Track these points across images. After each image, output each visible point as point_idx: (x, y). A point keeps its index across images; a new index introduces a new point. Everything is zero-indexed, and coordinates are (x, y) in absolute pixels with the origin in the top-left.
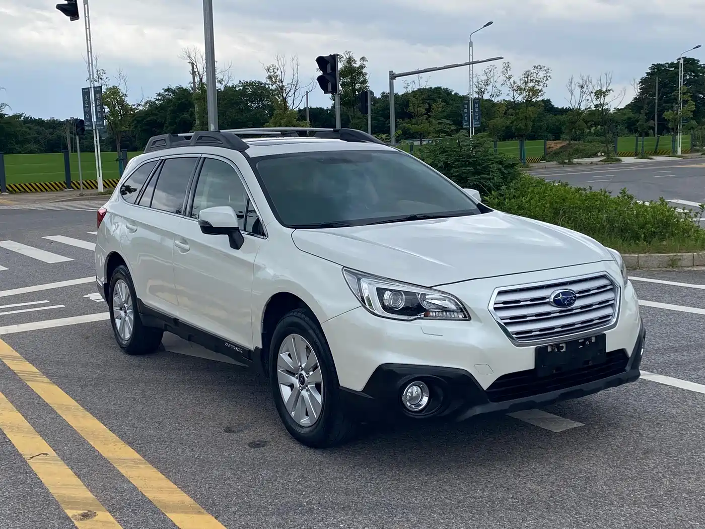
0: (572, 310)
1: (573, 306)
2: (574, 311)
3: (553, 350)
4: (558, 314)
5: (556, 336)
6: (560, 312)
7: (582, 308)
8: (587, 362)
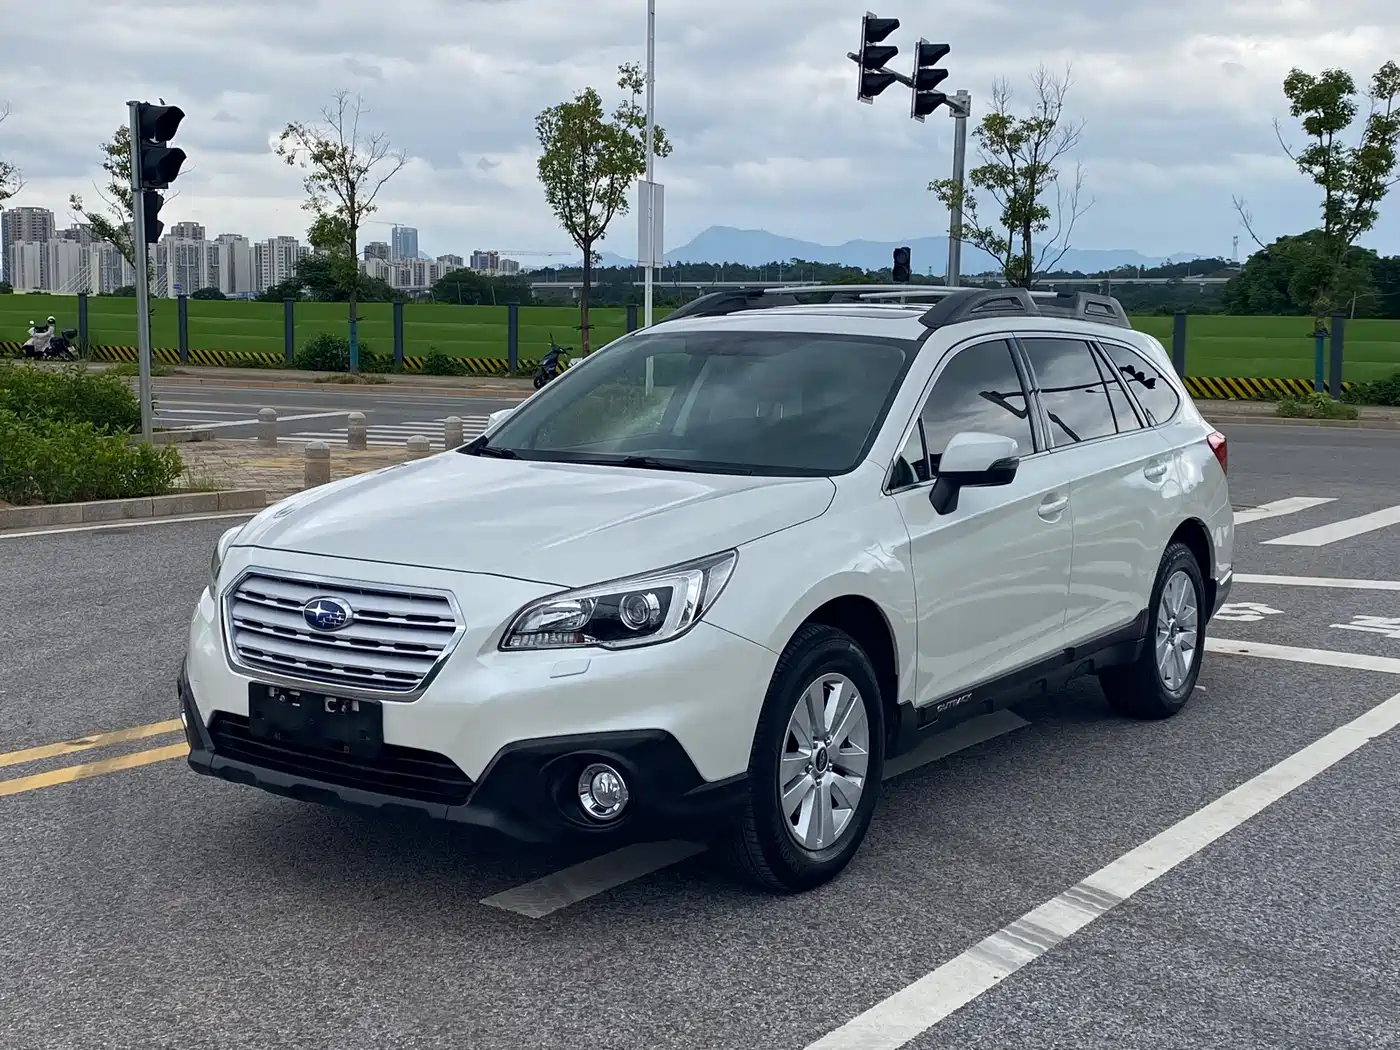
0: (333, 639)
1: (336, 633)
2: (338, 643)
3: (278, 696)
4: (307, 638)
5: (290, 675)
6: (312, 635)
7: (354, 641)
8: (341, 745)
